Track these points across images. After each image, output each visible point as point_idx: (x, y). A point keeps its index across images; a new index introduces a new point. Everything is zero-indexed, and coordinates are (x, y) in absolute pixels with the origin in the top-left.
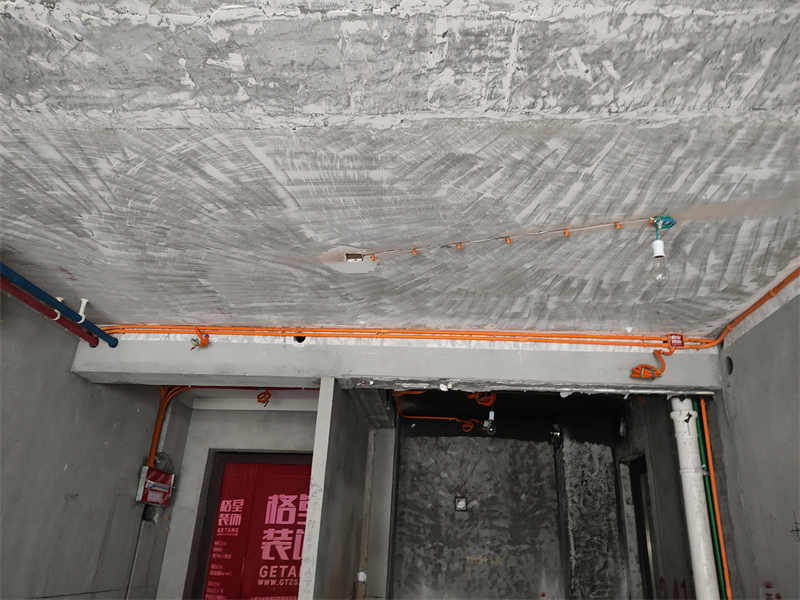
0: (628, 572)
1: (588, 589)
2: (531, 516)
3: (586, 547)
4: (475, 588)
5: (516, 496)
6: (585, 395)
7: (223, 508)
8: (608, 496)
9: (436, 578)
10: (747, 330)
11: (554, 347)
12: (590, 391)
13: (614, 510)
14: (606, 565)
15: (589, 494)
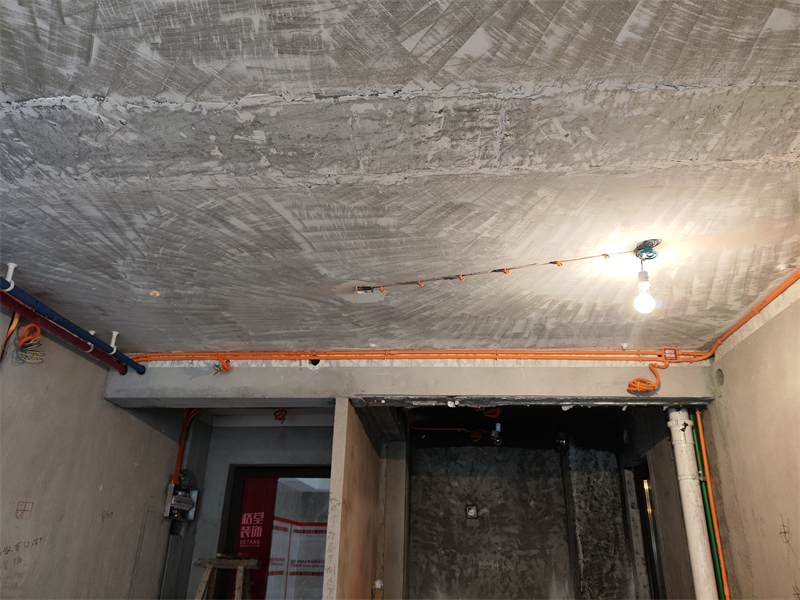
0: (635, 574)
1: (596, 592)
2: (539, 521)
3: (594, 550)
4: (487, 593)
5: (525, 503)
6: (585, 407)
7: (244, 521)
8: (614, 501)
9: (450, 583)
10: (735, 344)
11: (554, 363)
12: (589, 405)
13: (620, 514)
14: (613, 568)
15: (596, 499)
